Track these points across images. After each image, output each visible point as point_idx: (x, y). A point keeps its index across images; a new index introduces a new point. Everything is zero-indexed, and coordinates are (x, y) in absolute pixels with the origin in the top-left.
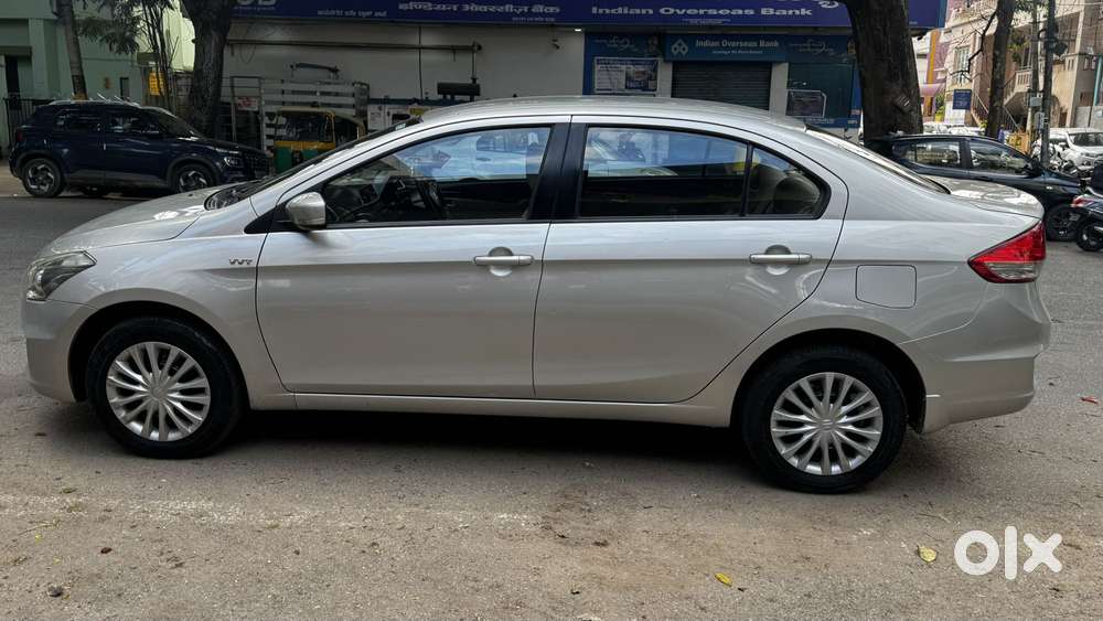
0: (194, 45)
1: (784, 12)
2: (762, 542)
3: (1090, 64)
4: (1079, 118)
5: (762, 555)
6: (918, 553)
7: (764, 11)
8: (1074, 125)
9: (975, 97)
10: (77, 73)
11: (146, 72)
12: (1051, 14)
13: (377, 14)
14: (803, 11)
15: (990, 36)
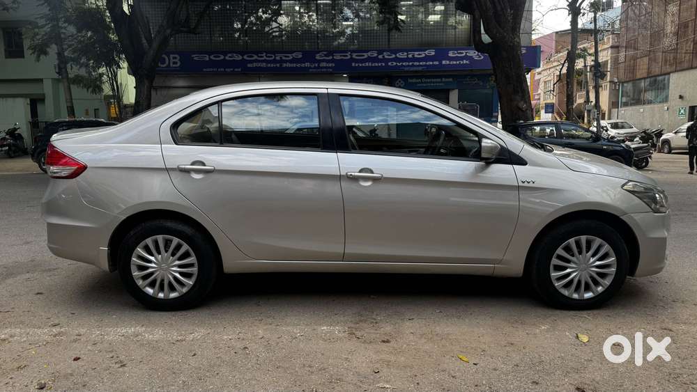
0: (134, 90)
1: (455, 63)
2: (483, 336)
3: (615, 86)
4: (612, 115)
5: (485, 343)
6: (577, 337)
7: (444, 62)
8: (609, 119)
9: (557, 106)
10: (69, 105)
11: (109, 104)
12: (596, 60)
13: (236, 70)
14: (465, 62)
15: (564, 74)
